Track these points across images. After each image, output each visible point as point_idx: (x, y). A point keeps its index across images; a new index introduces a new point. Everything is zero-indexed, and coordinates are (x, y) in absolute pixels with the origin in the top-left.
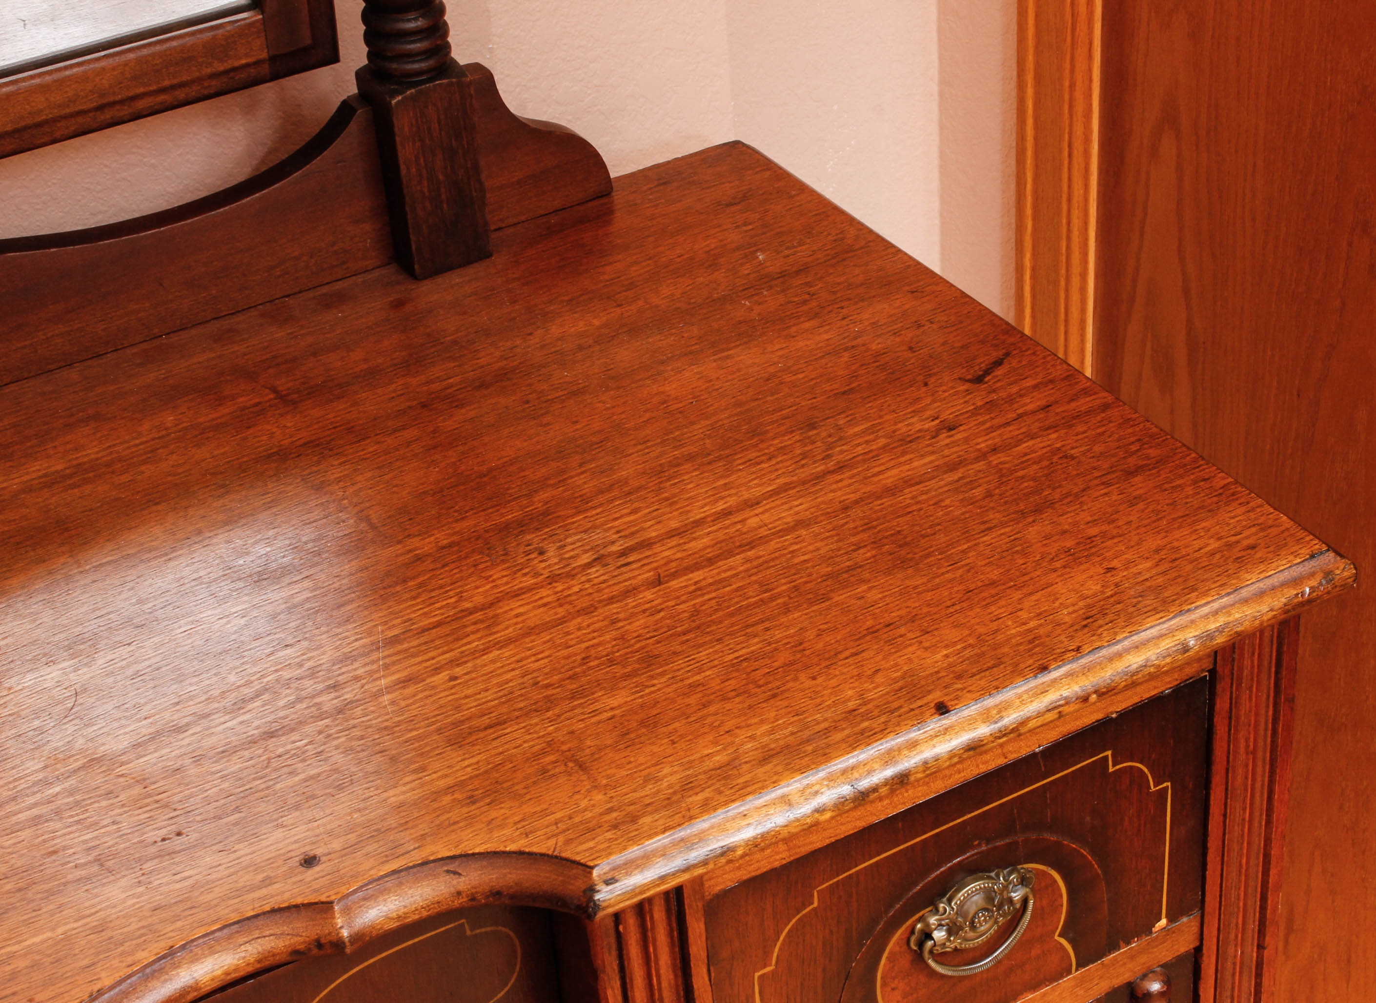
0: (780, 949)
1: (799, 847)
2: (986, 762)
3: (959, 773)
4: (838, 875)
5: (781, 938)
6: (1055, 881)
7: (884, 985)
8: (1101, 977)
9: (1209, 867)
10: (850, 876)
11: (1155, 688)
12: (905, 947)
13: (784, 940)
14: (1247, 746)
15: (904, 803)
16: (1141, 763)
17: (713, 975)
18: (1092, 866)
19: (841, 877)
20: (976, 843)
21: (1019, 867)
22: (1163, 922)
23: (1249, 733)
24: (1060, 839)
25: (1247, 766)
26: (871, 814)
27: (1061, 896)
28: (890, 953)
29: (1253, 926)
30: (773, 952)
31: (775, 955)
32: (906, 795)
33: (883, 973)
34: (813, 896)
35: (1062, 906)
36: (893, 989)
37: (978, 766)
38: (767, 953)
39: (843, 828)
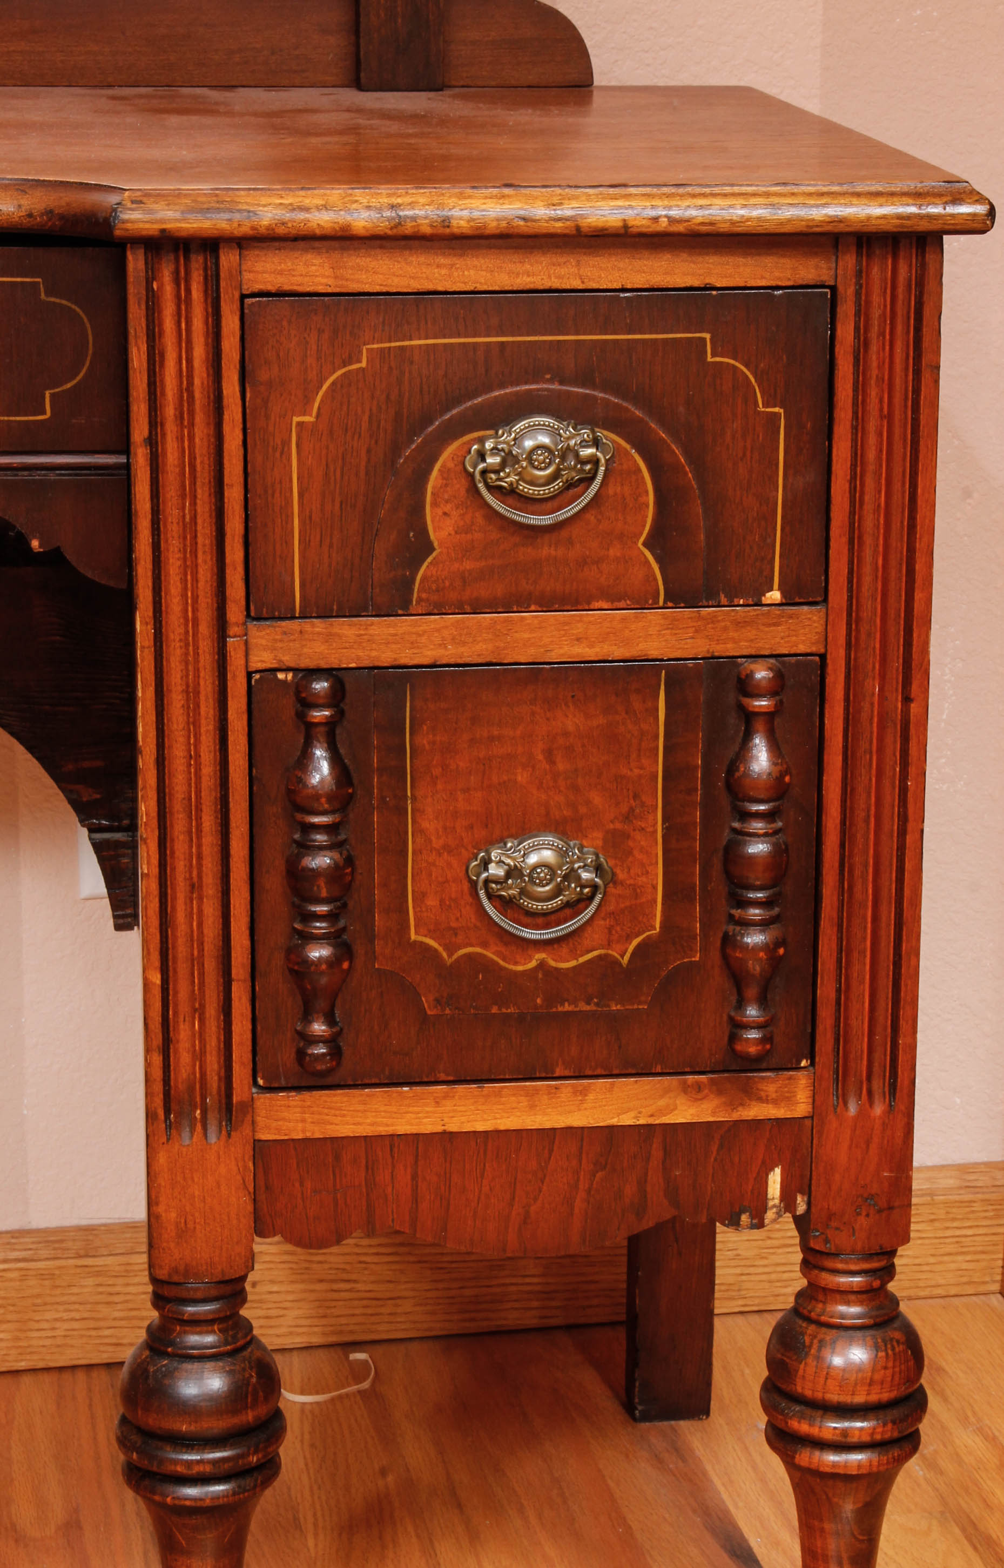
0: (322, 401)
1: (347, 280)
2: (559, 277)
3: (528, 276)
4: (390, 341)
5: (325, 387)
6: (640, 470)
7: (435, 504)
8: (696, 631)
9: (832, 544)
10: (402, 348)
11: (763, 277)
12: (461, 467)
13: (326, 392)
14: (881, 410)
15: (465, 283)
16: (747, 366)
17: (248, 395)
18: (686, 474)
19: (393, 344)
20: (548, 376)
21: (596, 429)
22: (775, 596)
23: (883, 391)
24: (647, 419)
25: (881, 435)
26: (427, 278)
27: (647, 492)
28: (443, 466)
29: (896, 664)
30: (314, 400)
31: (316, 405)
32: (466, 273)
33: (434, 488)
34: (361, 352)
35: (647, 506)
36: (445, 514)
37: (550, 277)
38: (307, 401)
39: (396, 280)
